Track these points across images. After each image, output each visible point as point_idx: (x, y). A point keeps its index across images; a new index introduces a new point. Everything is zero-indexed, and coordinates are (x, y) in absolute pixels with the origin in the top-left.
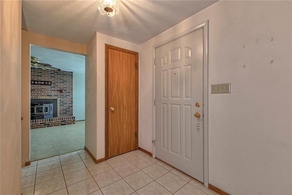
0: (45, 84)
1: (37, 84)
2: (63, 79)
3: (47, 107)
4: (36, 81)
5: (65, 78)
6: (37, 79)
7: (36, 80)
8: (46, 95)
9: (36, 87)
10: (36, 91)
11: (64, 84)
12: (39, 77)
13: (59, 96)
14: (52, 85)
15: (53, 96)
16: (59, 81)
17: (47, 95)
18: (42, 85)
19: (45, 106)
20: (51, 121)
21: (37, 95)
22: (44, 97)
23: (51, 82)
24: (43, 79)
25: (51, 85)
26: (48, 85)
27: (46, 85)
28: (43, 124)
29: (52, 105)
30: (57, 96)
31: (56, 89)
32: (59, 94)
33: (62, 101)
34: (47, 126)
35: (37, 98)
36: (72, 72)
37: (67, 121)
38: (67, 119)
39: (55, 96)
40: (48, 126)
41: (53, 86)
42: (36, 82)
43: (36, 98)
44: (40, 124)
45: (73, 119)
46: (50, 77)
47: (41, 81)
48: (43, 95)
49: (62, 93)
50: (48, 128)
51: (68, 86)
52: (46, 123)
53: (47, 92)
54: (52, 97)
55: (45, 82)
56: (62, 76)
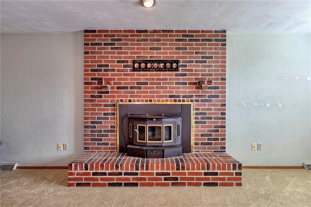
0: (165, 69)
1: (151, 68)
2: (203, 53)
3: (170, 127)
4: (149, 61)
5: (209, 49)
6: (150, 57)
7: (149, 59)
8: (166, 96)
9: (148, 77)
10: (149, 86)
11: (206, 66)
12: (155, 51)
13: (194, 99)
14: (180, 69)
15: (181, 99)
16: (194, 57)
17: (170, 97)
18: (159, 69)
19: (167, 123)
20: (180, 171)
21: (150, 97)
22: (163, 101)
23: (177, 62)
24: (162, 56)
25: (177, 69)
26: (171, 69)
27: (166, 71)
28: (163, 177)
29: (179, 121)
30: (190, 99)
31: (188, 79)
32: (194, 92)
33: (200, 111)
34: (173, 184)
35: (150, 103)
36: (225, 31)
37: (221, 174)
38: (219, 168)
39: (186, 99)
40: (175, 182)
41: (180, 72)
42: (149, 65)
43: (149, 103)
44: (158, 174)
45: (237, 171)
46: (175, 51)
47: (159, 62)
48: (161, 96)
49: (200, 90)
50: (174, 188)
51: (215, 70)
52: (169, 174)
53: (170, 88)
54: (179, 101)
55: (165, 62)
56: (201, 45)
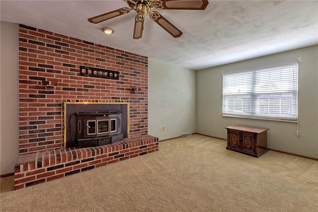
0: (108, 77)
1: (97, 75)
2: (134, 69)
3: (114, 121)
4: (96, 69)
5: (139, 67)
6: (96, 66)
7: (95, 67)
8: (110, 98)
9: (95, 82)
10: (95, 89)
11: (136, 79)
12: (100, 62)
13: (129, 100)
14: (120, 78)
15: (121, 100)
16: (129, 71)
17: (113, 98)
18: (103, 77)
19: (112, 118)
20: (126, 149)
21: (96, 98)
22: (107, 101)
23: (118, 73)
24: (106, 66)
25: (117, 78)
26: (113, 78)
27: (110, 78)
28: (114, 156)
29: (120, 116)
30: (126, 100)
31: (125, 86)
32: (129, 96)
33: (133, 109)
34: (121, 160)
35: (97, 103)
36: (147, 58)
38: (147, 143)
39: (124, 100)
40: (122, 158)
41: (120, 81)
42: (95, 72)
43: (95, 103)
44: (110, 155)
46: (116, 64)
47: (104, 71)
48: (106, 98)
49: (133, 94)
50: (121, 162)
51: (142, 82)
52: (118, 153)
53: (112, 92)
54: (119, 101)
55: (109, 72)
56: (134, 63)
